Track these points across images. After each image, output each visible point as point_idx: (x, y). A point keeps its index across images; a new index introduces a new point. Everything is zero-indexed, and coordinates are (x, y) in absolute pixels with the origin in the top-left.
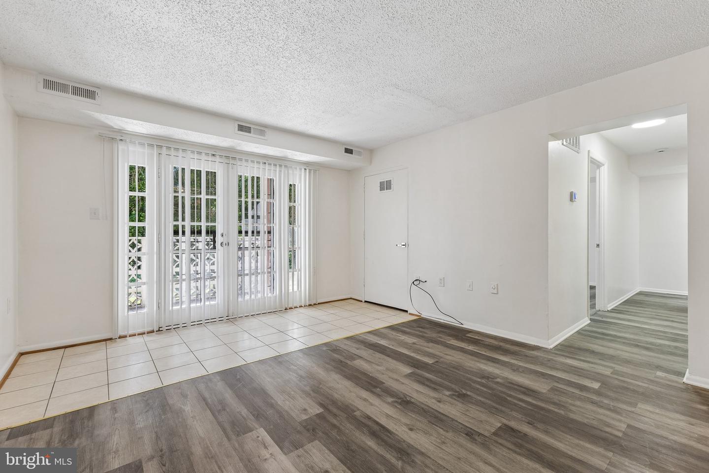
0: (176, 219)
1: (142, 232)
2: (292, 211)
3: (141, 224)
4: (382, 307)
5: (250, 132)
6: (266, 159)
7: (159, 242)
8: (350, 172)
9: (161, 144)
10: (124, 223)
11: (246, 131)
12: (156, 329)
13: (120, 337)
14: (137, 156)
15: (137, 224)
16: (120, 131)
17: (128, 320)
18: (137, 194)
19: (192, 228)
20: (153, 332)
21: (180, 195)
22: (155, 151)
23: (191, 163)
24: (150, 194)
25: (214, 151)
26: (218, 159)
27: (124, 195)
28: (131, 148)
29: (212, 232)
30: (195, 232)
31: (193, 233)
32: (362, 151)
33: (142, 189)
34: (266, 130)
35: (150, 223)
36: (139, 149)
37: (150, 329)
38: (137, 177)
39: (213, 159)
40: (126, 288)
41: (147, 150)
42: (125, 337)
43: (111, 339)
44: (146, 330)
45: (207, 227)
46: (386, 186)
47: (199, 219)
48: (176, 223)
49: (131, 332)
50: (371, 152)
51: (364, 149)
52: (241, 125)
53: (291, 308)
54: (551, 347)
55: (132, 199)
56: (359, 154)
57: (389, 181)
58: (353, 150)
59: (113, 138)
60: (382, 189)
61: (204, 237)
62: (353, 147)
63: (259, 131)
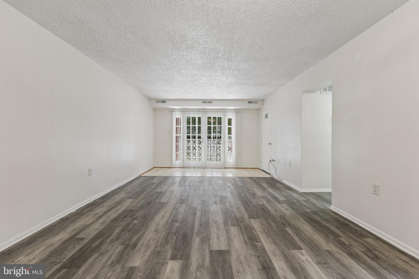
0: (188, 133)
2: (230, 129)
4: (266, 173)
5: (206, 103)
6: (217, 110)
8: (259, 110)
9: (184, 111)
11: (205, 103)
13: (174, 167)
14: (177, 115)
15: (178, 135)
16: (174, 109)
17: (175, 163)
19: (192, 136)
20: (182, 168)
21: (189, 126)
22: (182, 113)
23: (192, 115)
25: (199, 110)
27: (174, 127)
28: (176, 113)
29: (199, 137)
31: (192, 138)
34: (212, 101)
36: (178, 113)
38: (178, 121)
39: (199, 113)
41: (180, 113)
43: (172, 168)
44: (178, 167)
45: (198, 136)
46: (267, 116)
48: (188, 135)
50: (263, 101)
51: (259, 100)
52: (205, 102)
53: (227, 168)
54: (301, 192)
55: (177, 128)
56: (256, 102)
57: (267, 114)
58: (252, 102)
59: (172, 111)
60: (265, 118)
61: (197, 139)
62: (252, 100)
63: (210, 102)
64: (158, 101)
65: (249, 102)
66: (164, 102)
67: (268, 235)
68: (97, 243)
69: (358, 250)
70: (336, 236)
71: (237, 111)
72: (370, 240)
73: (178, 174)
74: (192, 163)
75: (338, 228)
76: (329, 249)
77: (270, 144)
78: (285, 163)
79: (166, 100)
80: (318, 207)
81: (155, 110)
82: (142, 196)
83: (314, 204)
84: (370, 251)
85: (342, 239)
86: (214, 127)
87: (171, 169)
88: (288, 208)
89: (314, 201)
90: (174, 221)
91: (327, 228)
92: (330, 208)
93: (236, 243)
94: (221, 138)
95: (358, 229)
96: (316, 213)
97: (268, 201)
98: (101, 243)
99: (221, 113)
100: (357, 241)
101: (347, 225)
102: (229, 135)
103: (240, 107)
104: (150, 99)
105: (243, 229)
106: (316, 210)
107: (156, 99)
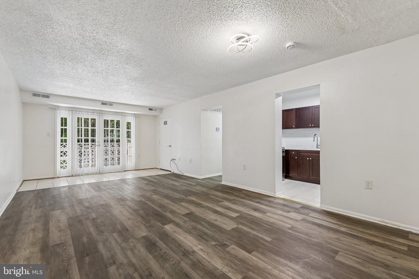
0: (78, 136)
1: (66, 141)
3: (65, 138)
4: (164, 170)
5: (106, 105)
7: (72, 145)
8: (155, 116)
9: (72, 110)
10: (59, 138)
12: (71, 175)
13: (58, 177)
14: (64, 114)
15: (64, 138)
16: (58, 106)
17: (60, 172)
18: (64, 127)
19: (85, 139)
20: (70, 176)
21: (80, 128)
22: (71, 112)
23: (84, 116)
24: (69, 128)
25: (94, 111)
26: (95, 114)
27: (59, 128)
28: (62, 111)
29: (93, 141)
30: (87, 141)
31: (85, 141)
32: (157, 109)
33: (66, 125)
34: (113, 103)
35: (69, 138)
36: (65, 112)
37: (69, 175)
38: (64, 122)
39: (93, 114)
40: (60, 161)
41: (67, 112)
42: (60, 177)
43: (54, 178)
44: (67, 176)
45: (91, 139)
46: (165, 123)
47: (88, 136)
48: (78, 138)
49: (61, 176)
50: (161, 109)
51: (158, 108)
52: (104, 103)
53: (127, 171)
54: (201, 178)
55: (62, 129)
56: (156, 110)
57: (166, 121)
58: (152, 109)
59: (55, 108)
60: (164, 124)
61: (90, 143)
63: (111, 104)
64: (35, 95)
65: (150, 109)
66: (47, 96)
67: (204, 201)
69: (243, 196)
70: (232, 193)
71: (136, 116)
72: (244, 192)
74: (85, 170)
75: (231, 190)
76: (233, 198)
77: (170, 146)
78: (186, 160)
79: (52, 95)
80: (215, 184)
83: (213, 183)
84: (246, 195)
85: (235, 194)
88: (202, 188)
89: (211, 181)
90: (135, 211)
91: (226, 191)
92: (221, 183)
93: (192, 208)
94: (119, 141)
95: (238, 189)
96: (217, 187)
97: (186, 186)
99: (120, 116)
100: (240, 193)
101: (233, 188)
102: (129, 139)
103: (141, 113)
105: (188, 202)
106: (215, 185)
107: (32, 92)
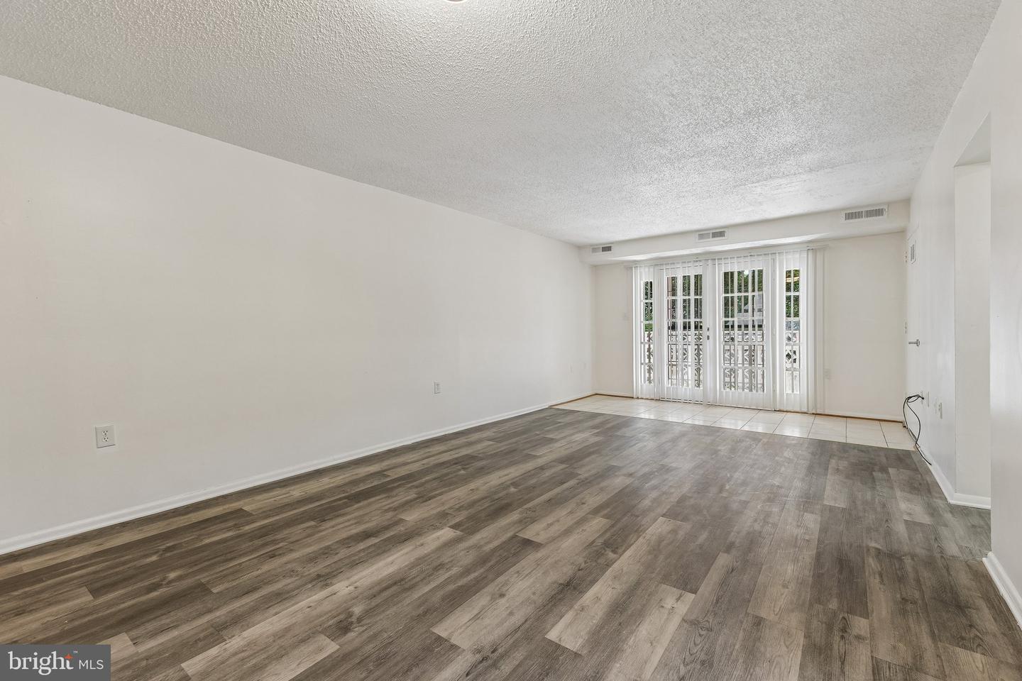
3: (651, 322)
5: (709, 237)
6: (751, 252)
9: (659, 263)
12: (657, 398)
13: (637, 398)
14: (647, 275)
15: (648, 322)
16: (635, 262)
17: (642, 388)
18: (649, 301)
19: (684, 324)
25: (697, 258)
26: (700, 263)
28: (642, 270)
29: (698, 326)
30: (686, 327)
32: (883, 207)
37: (654, 397)
39: (697, 264)
42: (640, 398)
43: (633, 398)
45: (695, 322)
46: (913, 253)
47: (689, 317)
50: (907, 203)
51: (889, 204)
52: (702, 234)
53: (784, 411)
54: (952, 502)
56: (878, 213)
57: (914, 247)
58: (860, 213)
59: (630, 267)
61: (693, 331)
62: (862, 207)
63: (719, 233)
64: (595, 250)
65: (850, 216)
66: (607, 249)
68: (396, 485)
71: (814, 248)
73: (644, 413)
77: (917, 343)
78: (936, 405)
79: (612, 243)
81: (596, 269)
82: (514, 440)
86: (739, 298)
87: (629, 400)
94: (761, 326)
98: (399, 486)
99: (760, 258)
102: (792, 320)
103: (823, 234)
104: (580, 248)
107: (590, 245)
